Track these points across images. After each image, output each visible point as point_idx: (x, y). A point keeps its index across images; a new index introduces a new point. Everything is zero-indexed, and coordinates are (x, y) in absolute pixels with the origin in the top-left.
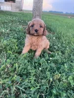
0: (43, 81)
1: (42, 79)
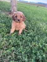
0: (27, 47)
1: (26, 46)
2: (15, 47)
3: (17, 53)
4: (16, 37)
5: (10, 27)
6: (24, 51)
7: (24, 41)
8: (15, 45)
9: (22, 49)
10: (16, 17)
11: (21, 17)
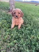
2: (16, 40)
3: (19, 45)
4: (17, 31)
5: (11, 23)
6: (25, 43)
7: (23, 34)
8: (17, 38)
9: (23, 41)
10: (15, 13)
11: (19, 13)
